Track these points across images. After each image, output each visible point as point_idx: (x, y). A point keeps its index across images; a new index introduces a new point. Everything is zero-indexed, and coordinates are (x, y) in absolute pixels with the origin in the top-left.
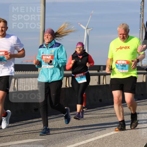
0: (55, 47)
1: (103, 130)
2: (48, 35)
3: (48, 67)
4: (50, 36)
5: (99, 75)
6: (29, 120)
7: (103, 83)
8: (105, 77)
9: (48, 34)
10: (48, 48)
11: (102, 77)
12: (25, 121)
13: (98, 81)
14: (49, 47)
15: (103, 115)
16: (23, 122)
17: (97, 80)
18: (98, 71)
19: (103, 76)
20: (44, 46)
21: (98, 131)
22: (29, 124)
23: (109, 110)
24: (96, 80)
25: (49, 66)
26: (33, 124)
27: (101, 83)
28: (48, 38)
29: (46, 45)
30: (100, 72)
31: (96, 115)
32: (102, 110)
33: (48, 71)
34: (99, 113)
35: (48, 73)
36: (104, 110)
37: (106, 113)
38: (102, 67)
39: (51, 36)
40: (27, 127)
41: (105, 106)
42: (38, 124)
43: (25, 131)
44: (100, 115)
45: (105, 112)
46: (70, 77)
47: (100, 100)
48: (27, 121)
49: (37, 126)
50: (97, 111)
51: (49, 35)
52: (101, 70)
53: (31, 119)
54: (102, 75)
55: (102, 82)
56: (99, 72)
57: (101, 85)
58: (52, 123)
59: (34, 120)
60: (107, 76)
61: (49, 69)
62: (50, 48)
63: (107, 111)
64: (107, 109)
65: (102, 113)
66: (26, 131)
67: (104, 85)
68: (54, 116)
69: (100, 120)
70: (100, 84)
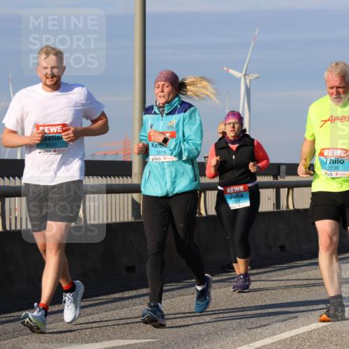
0: (178, 113)
1: (290, 318)
2: (163, 85)
3: (163, 160)
4: (168, 87)
5: (277, 188)
6: (115, 293)
7: (288, 206)
8: (291, 191)
9: (163, 83)
10: (164, 115)
11: (284, 191)
12: (105, 297)
13: (275, 202)
14: (166, 112)
15: (289, 283)
16: (101, 298)
17: (272, 199)
18: (275, 177)
19: (286, 189)
20: (156, 109)
21: (278, 321)
22: (114, 304)
23: (303, 271)
24: (269, 199)
25: (165, 158)
26: (124, 302)
27: (283, 207)
28: (162, 91)
29: (159, 108)
30: (280, 179)
31: (274, 283)
32: (287, 271)
33: (164, 169)
34: (280, 278)
35: (164, 174)
36: (291, 270)
37: (295, 278)
38: (283, 169)
39: (170, 87)
40: (111, 309)
41: (293, 261)
42: (135, 304)
43: (105, 319)
44: (282, 284)
45: (295, 276)
46: (207, 192)
47: (282, 248)
48: (109, 297)
49: (134, 308)
50: (275, 273)
51: (167, 84)
52: (281, 174)
53: (119, 292)
54: (284, 187)
55: (285, 204)
56: (277, 179)
57: (283, 212)
58: (168, 301)
59: (126, 294)
60: (295, 189)
61: (166, 165)
62: (167, 114)
63: (300, 274)
64: (298, 269)
65: (287, 277)
66: (107, 319)
67: (289, 212)
68: (174, 285)
69: (282, 294)
70: (280, 208)
